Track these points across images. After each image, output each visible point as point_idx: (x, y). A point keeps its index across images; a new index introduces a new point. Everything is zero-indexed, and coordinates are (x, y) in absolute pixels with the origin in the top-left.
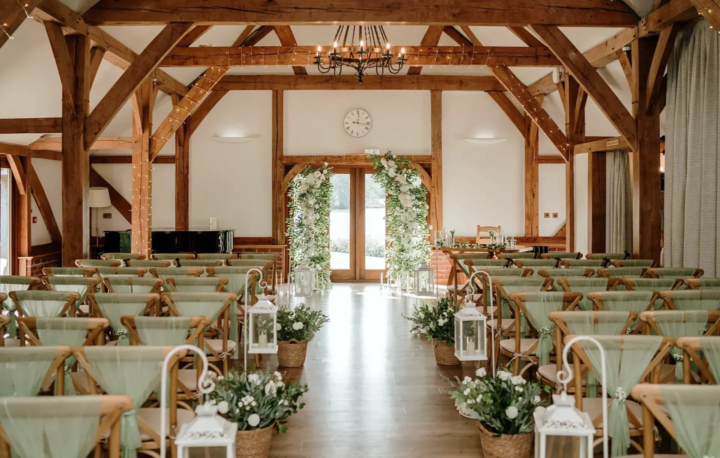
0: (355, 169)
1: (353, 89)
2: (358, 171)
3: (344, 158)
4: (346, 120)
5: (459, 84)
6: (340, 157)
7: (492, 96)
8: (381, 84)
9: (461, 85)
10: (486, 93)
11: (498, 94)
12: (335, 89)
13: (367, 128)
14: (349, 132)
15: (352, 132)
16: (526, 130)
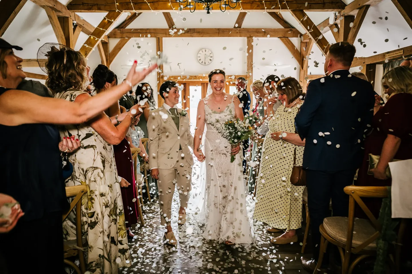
0: (204, 83)
1: (202, 37)
2: (205, 85)
3: (198, 77)
4: (199, 55)
5: (264, 34)
6: (195, 76)
7: (282, 40)
8: (219, 34)
9: (265, 34)
10: (279, 39)
11: (285, 39)
12: (192, 37)
13: (210, 60)
14: (201, 62)
15: (202, 62)
16: (301, 60)
